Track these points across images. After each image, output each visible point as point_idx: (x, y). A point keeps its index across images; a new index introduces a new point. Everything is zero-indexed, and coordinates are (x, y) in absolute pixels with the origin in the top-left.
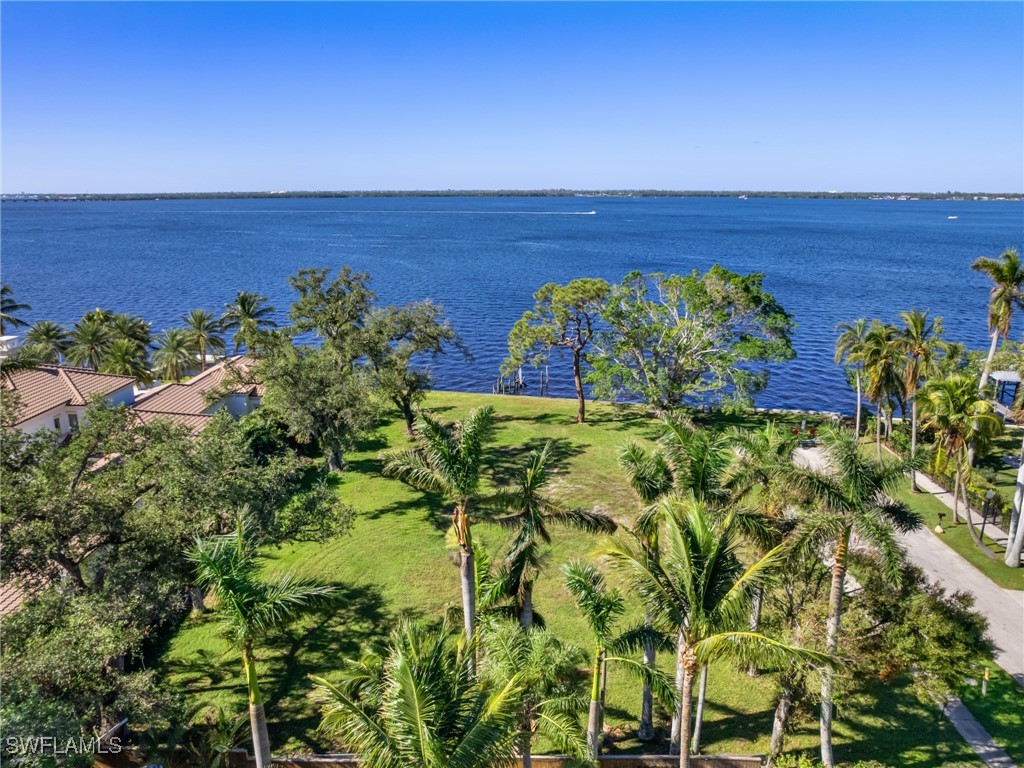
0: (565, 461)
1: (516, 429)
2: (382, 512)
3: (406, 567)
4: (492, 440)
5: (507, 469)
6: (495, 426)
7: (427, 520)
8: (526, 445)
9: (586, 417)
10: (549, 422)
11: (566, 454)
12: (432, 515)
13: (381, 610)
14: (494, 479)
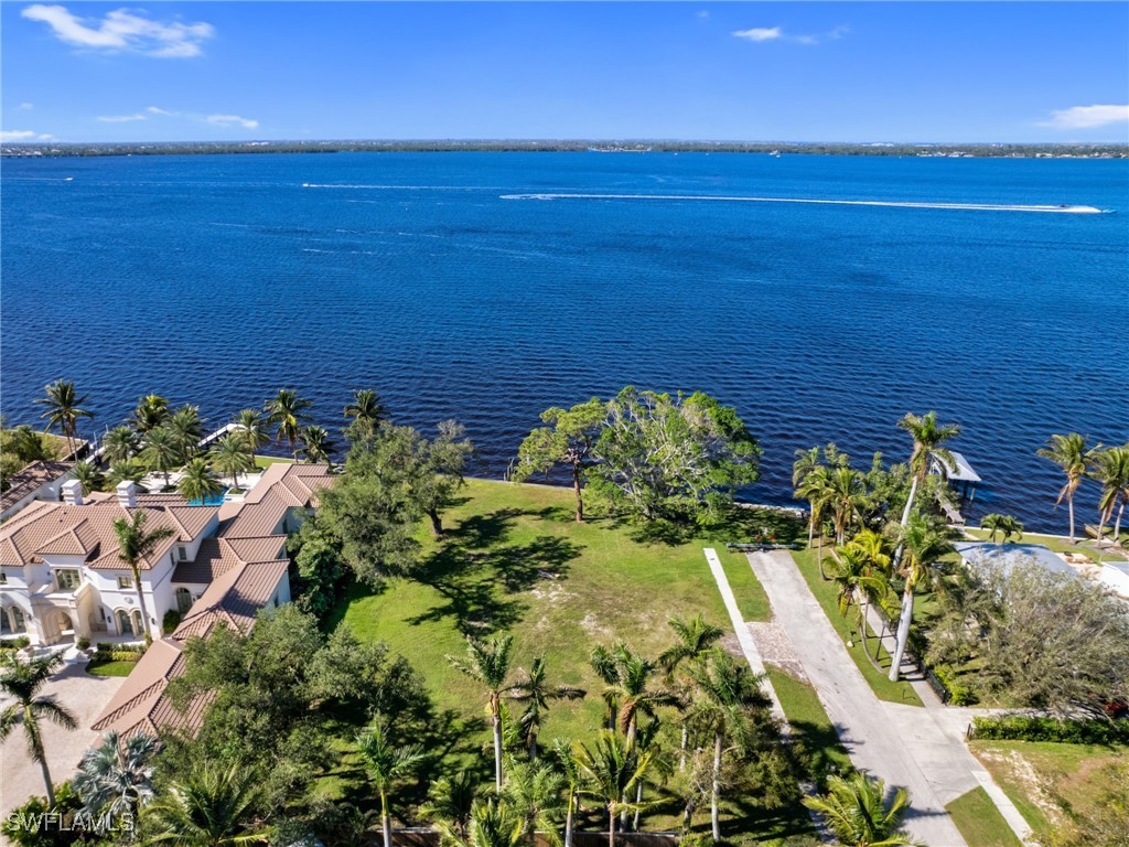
0: (565, 564)
1: (525, 528)
2: (423, 618)
3: (444, 676)
4: (505, 540)
5: (517, 572)
6: (506, 522)
7: (457, 627)
8: (534, 545)
9: (584, 512)
10: (552, 519)
11: (564, 557)
12: (460, 623)
13: (430, 712)
14: (507, 584)
